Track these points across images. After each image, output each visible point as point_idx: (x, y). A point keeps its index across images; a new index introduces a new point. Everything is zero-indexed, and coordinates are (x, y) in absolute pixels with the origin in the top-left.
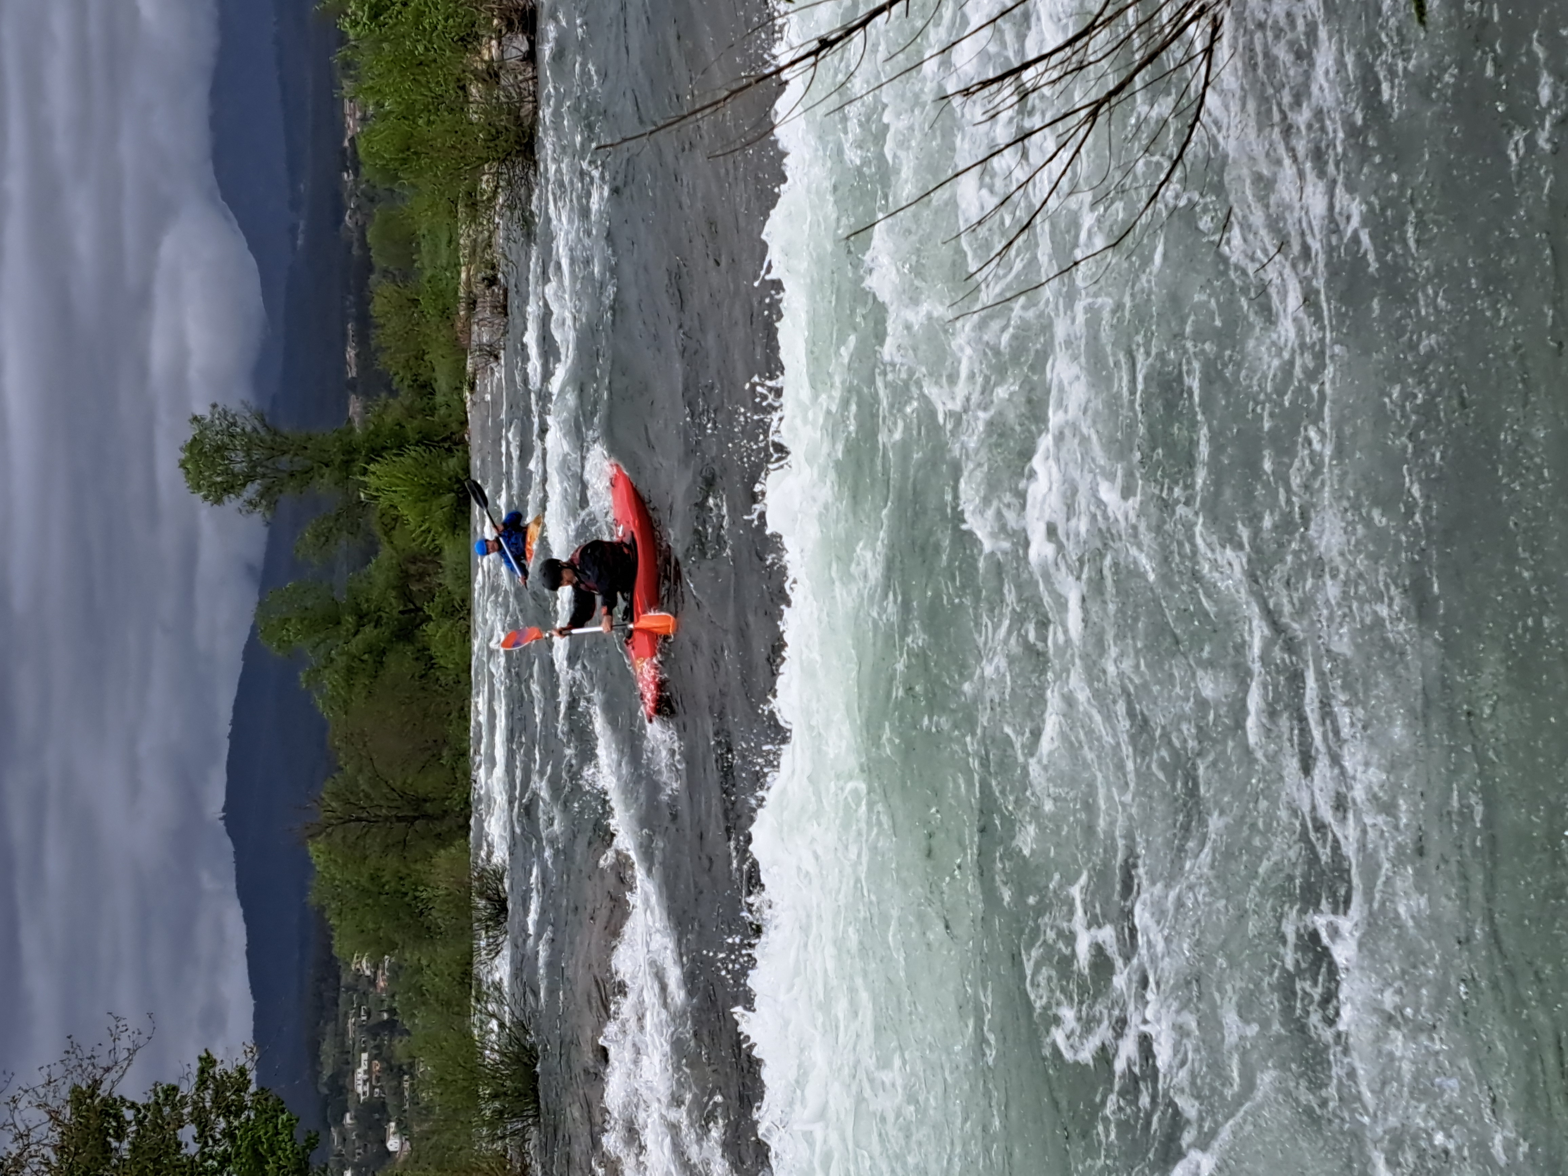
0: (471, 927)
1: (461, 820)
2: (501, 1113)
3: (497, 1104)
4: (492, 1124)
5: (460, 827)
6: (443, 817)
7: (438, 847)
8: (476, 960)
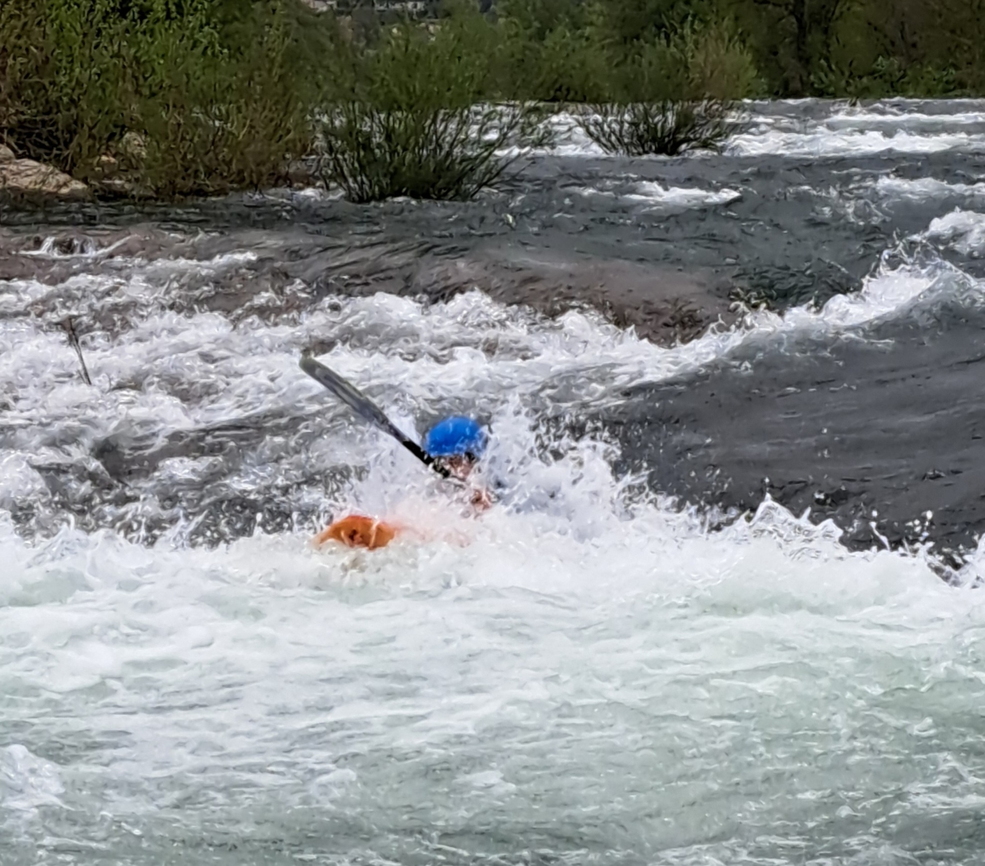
0: (636, 100)
1: (796, 85)
2: (366, 146)
3: (377, 139)
4: (350, 131)
5: (786, 84)
6: (800, 59)
7: (756, 51)
8: (589, 108)
